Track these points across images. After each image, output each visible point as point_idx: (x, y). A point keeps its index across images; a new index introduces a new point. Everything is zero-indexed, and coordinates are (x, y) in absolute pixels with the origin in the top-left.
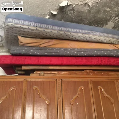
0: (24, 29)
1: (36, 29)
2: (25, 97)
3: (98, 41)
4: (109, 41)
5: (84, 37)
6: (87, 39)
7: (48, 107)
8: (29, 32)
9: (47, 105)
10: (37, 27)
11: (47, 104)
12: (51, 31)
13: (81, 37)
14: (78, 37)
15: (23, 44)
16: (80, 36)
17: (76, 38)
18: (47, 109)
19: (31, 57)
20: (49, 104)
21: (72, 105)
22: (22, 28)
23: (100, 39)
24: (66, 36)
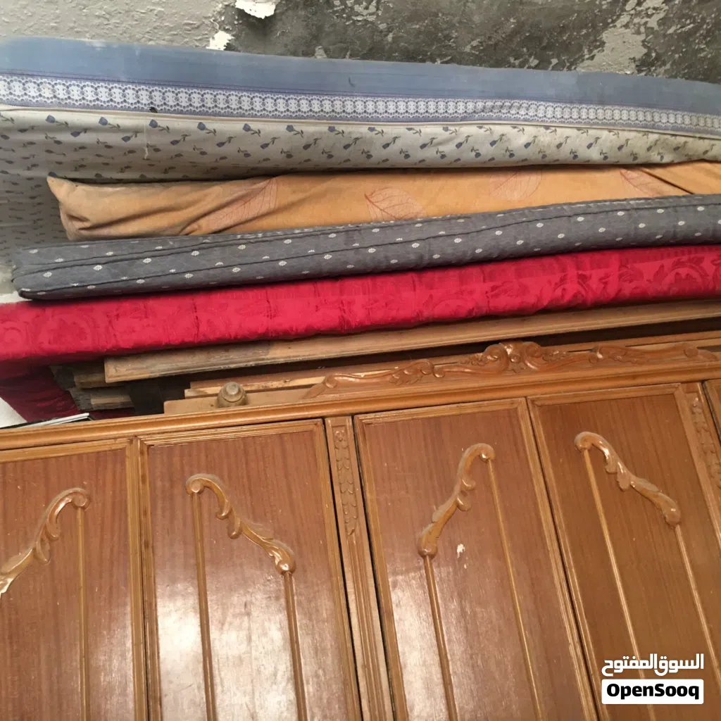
0: (76, 134)
1: (154, 124)
2: (147, 545)
3: (547, 160)
4: (620, 148)
5: (459, 145)
6: (478, 155)
7: (288, 585)
8: (108, 147)
9: (283, 573)
10: (153, 110)
11: (278, 568)
12: (247, 128)
13: (440, 144)
14: (423, 146)
15: (87, 224)
16: (431, 141)
17: (407, 156)
18: (283, 601)
19: (152, 303)
20: (292, 571)
21: (432, 556)
22: (65, 126)
23: (559, 146)
24: (346, 147)
